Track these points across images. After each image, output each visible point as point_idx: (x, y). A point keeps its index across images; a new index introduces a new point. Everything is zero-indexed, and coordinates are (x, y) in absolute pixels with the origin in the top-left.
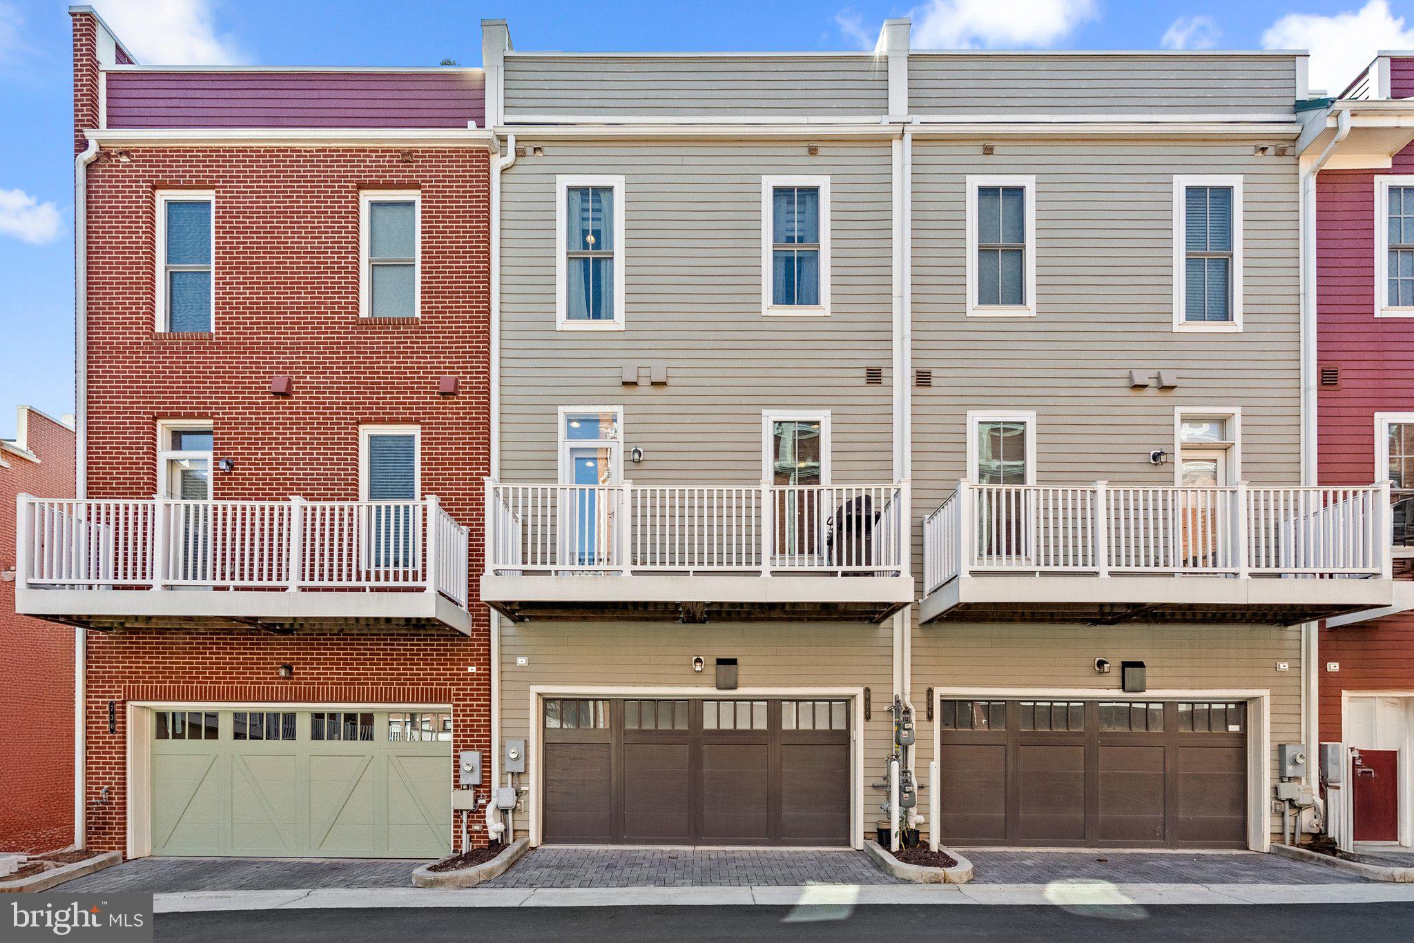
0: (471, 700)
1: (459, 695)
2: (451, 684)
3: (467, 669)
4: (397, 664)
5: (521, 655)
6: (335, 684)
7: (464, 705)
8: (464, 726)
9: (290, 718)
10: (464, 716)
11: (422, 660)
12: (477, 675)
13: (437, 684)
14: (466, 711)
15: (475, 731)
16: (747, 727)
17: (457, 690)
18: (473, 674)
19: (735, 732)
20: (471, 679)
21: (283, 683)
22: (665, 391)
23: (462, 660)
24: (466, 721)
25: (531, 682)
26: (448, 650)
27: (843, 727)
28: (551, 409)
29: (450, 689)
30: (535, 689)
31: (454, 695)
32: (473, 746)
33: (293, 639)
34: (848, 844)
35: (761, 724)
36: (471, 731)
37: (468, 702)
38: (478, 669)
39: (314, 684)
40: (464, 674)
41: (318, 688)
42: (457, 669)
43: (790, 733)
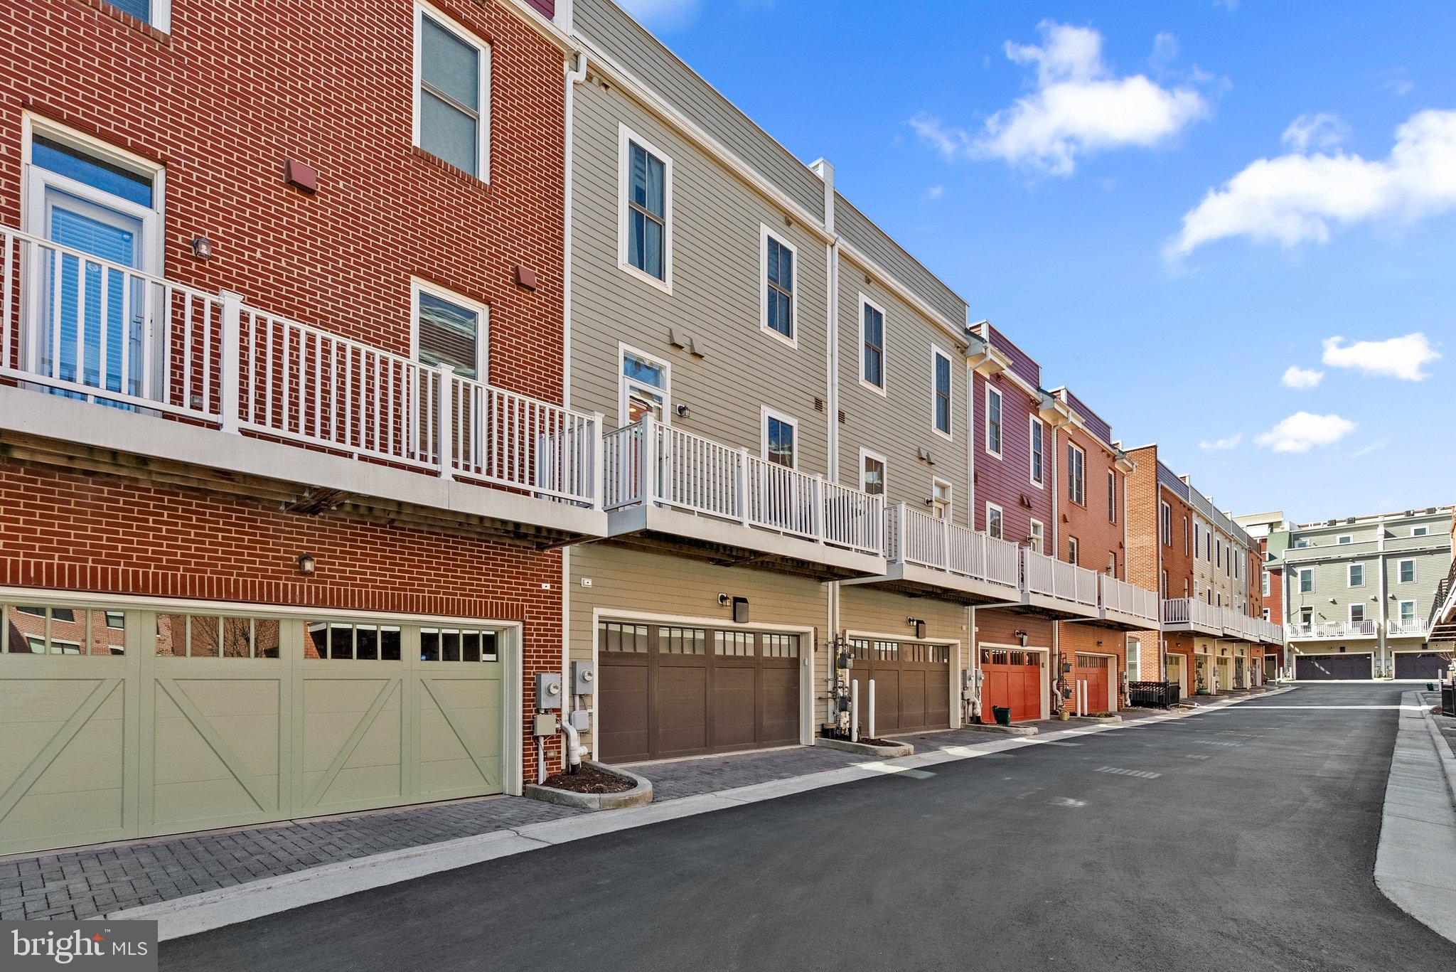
0: (544, 619)
1: (532, 612)
2: (523, 600)
3: (540, 586)
4: (462, 572)
5: (588, 577)
6: (378, 587)
7: (538, 624)
8: (537, 646)
9: (269, 627)
10: (537, 635)
11: (491, 570)
12: (551, 592)
13: (508, 599)
14: (540, 630)
15: (549, 651)
16: (742, 654)
17: (530, 606)
18: (546, 591)
19: (735, 657)
20: (545, 597)
21: (295, 580)
22: (700, 362)
23: (536, 575)
24: (540, 641)
25: (594, 604)
26: (521, 563)
27: (796, 656)
28: (613, 342)
29: (522, 606)
30: (598, 612)
31: (527, 612)
32: (546, 668)
33: (314, 522)
34: (799, 743)
35: (750, 653)
36: (544, 651)
37: (542, 621)
38: (552, 587)
39: (347, 585)
40: (537, 591)
41: (353, 591)
42: (530, 585)
43: (766, 658)
